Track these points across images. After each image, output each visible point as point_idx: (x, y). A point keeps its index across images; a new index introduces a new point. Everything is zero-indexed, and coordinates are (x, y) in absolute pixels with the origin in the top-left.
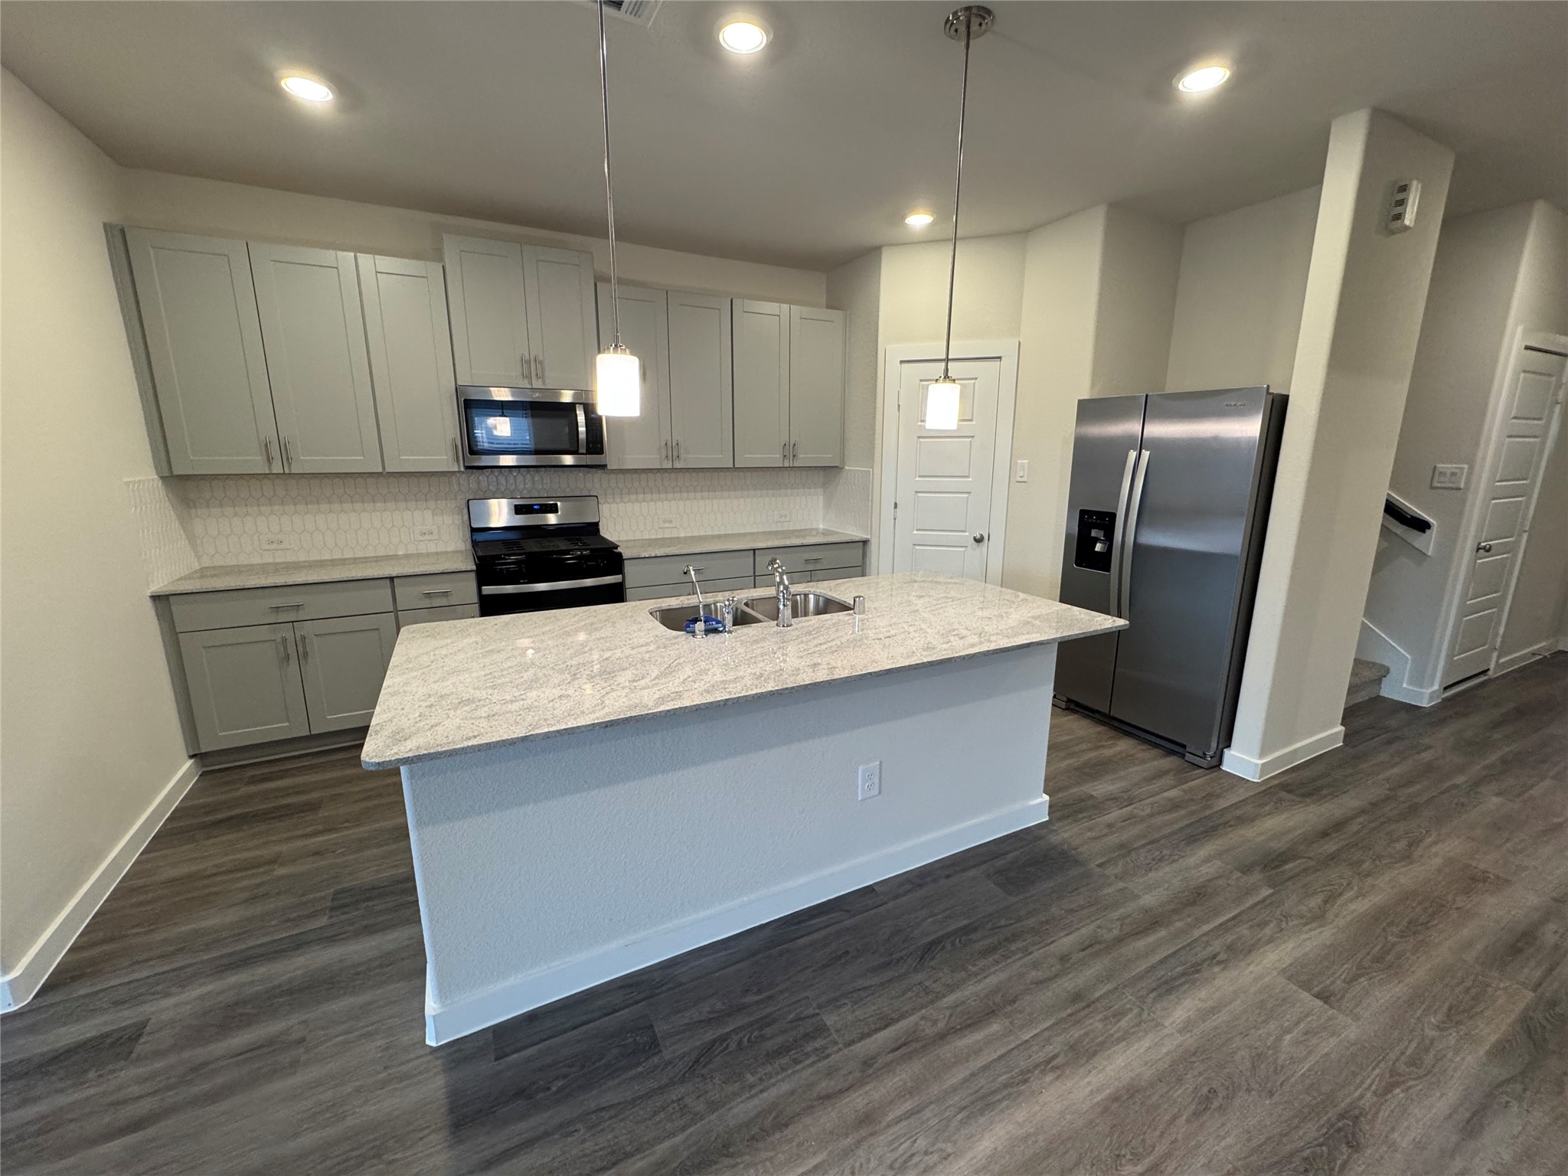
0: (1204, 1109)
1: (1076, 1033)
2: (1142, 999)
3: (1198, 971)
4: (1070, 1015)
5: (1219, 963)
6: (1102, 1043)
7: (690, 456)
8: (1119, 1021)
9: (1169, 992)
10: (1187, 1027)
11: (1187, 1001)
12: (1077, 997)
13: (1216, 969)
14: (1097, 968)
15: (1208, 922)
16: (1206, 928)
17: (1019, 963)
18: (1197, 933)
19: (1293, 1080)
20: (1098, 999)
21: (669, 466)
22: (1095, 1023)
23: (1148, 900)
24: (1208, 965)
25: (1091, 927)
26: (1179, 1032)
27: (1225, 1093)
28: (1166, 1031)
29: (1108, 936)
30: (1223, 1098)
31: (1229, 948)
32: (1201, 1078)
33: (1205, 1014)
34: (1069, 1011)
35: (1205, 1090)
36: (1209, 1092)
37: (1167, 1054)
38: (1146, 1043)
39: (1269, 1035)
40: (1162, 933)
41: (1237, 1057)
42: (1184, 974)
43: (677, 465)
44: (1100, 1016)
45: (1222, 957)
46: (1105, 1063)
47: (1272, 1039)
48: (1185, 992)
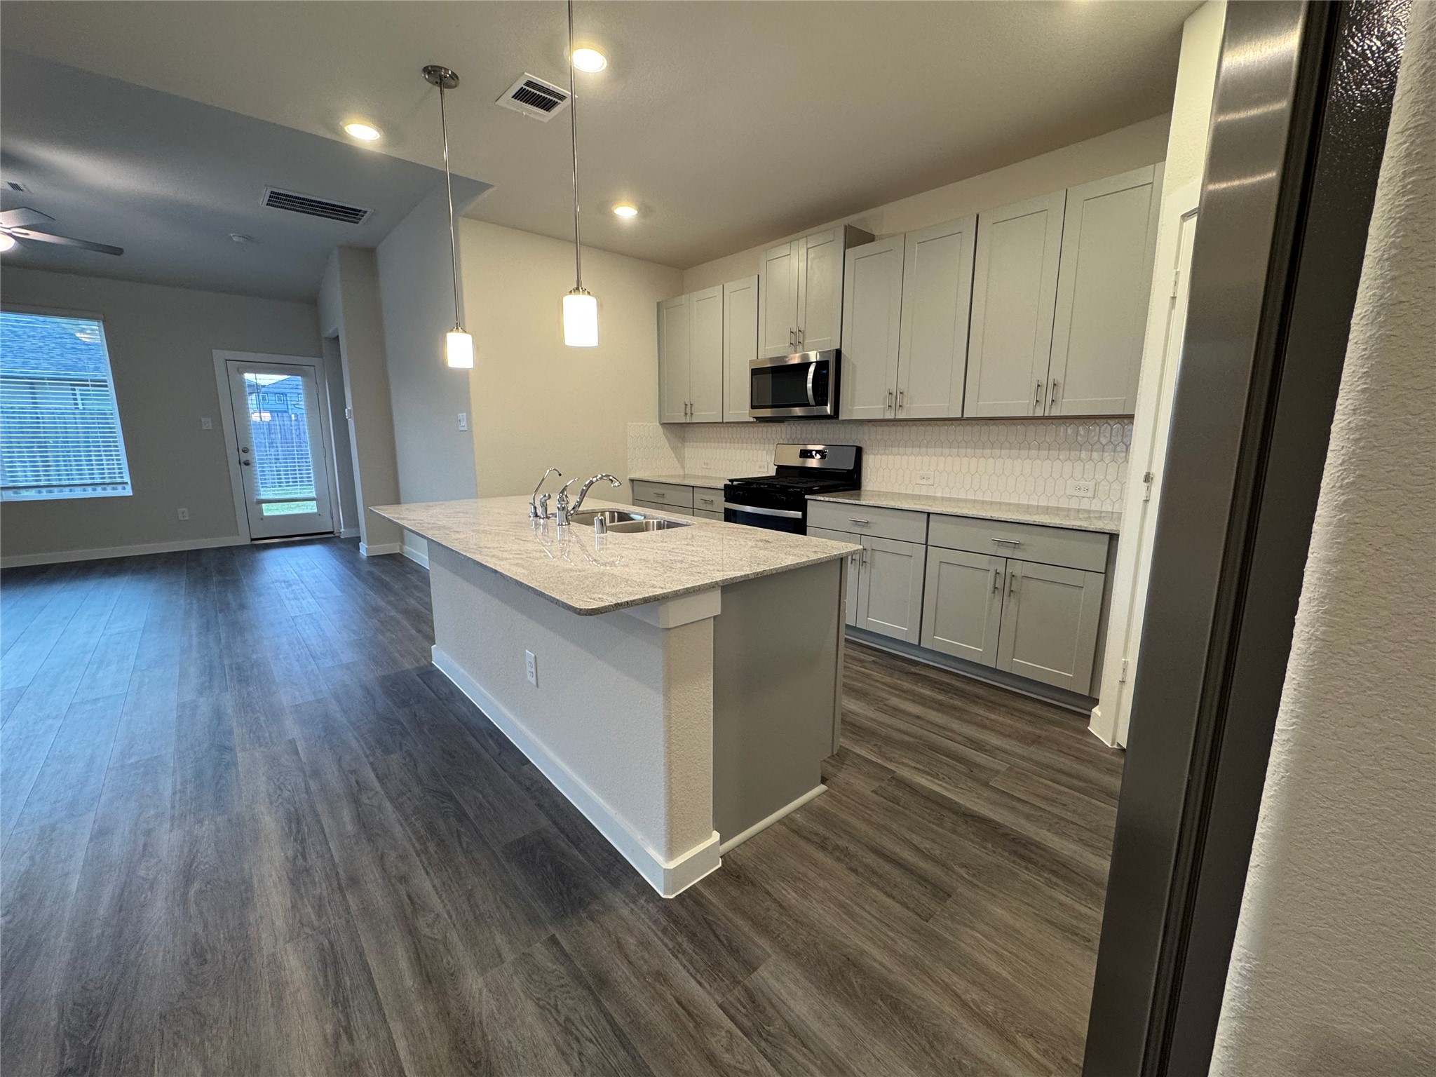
0: (195, 950)
1: (318, 875)
2: (326, 933)
3: (335, 1003)
4: (337, 874)
5: (337, 1036)
6: (298, 891)
7: (914, 405)
8: (313, 907)
9: (324, 963)
10: (276, 964)
11: (303, 976)
12: (354, 881)
13: (329, 1028)
14: (381, 903)
15: (412, 1053)
16: (401, 1045)
17: (408, 845)
18: (397, 1028)
19: (158, 1049)
20: (344, 898)
21: (892, 417)
22: (322, 889)
23: (474, 983)
24: (339, 1021)
25: (439, 908)
26: (274, 955)
27: (195, 973)
28: (281, 941)
29: (421, 923)
30: (191, 970)
31: (357, 1064)
32: (220, 957)
33: (279, 987)
34: (341, 872)
35: (209, 957)
36: (205, 960)
37: (260, 938)
38: (279, 923)
39: (217, 1050)
40: (409, 982)
41: (216, 1001)
42: (339, 984)
43: (901, 415)
44: (325, 893)
45: (345, 1045)
46: (280, 889)
47: (210, 1052)
48: (316, 978)
